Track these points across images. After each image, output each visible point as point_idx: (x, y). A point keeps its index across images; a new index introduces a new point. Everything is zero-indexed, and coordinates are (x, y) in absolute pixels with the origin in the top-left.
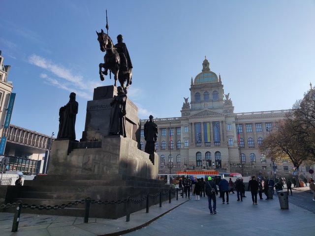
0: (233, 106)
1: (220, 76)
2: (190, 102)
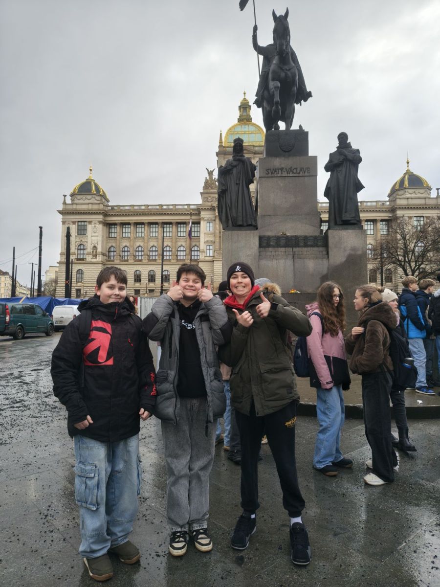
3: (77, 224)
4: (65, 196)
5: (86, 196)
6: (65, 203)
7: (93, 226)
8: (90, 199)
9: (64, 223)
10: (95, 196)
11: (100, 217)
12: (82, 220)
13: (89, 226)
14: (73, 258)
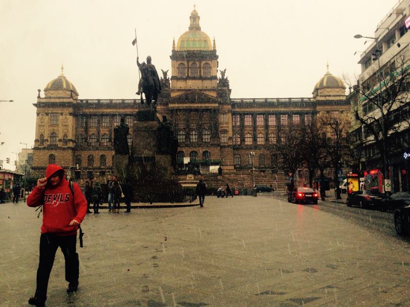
0: (230, 88)
1: (214, 41)
2: (170, 77)
3: (50, 115)
4: (39, 91)
5: (58, 91)
6: (39, 97)
7: (64, 117)
8: (61, 94)
9: (38, 114)
10: (66, 91)
11: (71, 110)
12: (54, 112)
13: (61, 117)
14: (46, 144)
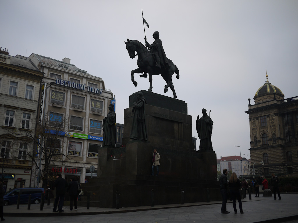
3: (259, 118)
4: (249, 100)
5: (263, 97)
6: (249, 105)
7: (271, 118)
8: (267, 99)
9: (250, 120)
10: (270, 95)
11: (276, 111)
12: (262, 115)
13: (268, 119)
14: (259, 145)
